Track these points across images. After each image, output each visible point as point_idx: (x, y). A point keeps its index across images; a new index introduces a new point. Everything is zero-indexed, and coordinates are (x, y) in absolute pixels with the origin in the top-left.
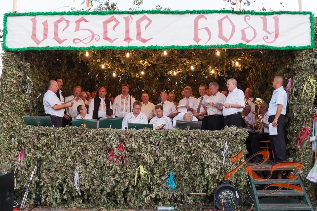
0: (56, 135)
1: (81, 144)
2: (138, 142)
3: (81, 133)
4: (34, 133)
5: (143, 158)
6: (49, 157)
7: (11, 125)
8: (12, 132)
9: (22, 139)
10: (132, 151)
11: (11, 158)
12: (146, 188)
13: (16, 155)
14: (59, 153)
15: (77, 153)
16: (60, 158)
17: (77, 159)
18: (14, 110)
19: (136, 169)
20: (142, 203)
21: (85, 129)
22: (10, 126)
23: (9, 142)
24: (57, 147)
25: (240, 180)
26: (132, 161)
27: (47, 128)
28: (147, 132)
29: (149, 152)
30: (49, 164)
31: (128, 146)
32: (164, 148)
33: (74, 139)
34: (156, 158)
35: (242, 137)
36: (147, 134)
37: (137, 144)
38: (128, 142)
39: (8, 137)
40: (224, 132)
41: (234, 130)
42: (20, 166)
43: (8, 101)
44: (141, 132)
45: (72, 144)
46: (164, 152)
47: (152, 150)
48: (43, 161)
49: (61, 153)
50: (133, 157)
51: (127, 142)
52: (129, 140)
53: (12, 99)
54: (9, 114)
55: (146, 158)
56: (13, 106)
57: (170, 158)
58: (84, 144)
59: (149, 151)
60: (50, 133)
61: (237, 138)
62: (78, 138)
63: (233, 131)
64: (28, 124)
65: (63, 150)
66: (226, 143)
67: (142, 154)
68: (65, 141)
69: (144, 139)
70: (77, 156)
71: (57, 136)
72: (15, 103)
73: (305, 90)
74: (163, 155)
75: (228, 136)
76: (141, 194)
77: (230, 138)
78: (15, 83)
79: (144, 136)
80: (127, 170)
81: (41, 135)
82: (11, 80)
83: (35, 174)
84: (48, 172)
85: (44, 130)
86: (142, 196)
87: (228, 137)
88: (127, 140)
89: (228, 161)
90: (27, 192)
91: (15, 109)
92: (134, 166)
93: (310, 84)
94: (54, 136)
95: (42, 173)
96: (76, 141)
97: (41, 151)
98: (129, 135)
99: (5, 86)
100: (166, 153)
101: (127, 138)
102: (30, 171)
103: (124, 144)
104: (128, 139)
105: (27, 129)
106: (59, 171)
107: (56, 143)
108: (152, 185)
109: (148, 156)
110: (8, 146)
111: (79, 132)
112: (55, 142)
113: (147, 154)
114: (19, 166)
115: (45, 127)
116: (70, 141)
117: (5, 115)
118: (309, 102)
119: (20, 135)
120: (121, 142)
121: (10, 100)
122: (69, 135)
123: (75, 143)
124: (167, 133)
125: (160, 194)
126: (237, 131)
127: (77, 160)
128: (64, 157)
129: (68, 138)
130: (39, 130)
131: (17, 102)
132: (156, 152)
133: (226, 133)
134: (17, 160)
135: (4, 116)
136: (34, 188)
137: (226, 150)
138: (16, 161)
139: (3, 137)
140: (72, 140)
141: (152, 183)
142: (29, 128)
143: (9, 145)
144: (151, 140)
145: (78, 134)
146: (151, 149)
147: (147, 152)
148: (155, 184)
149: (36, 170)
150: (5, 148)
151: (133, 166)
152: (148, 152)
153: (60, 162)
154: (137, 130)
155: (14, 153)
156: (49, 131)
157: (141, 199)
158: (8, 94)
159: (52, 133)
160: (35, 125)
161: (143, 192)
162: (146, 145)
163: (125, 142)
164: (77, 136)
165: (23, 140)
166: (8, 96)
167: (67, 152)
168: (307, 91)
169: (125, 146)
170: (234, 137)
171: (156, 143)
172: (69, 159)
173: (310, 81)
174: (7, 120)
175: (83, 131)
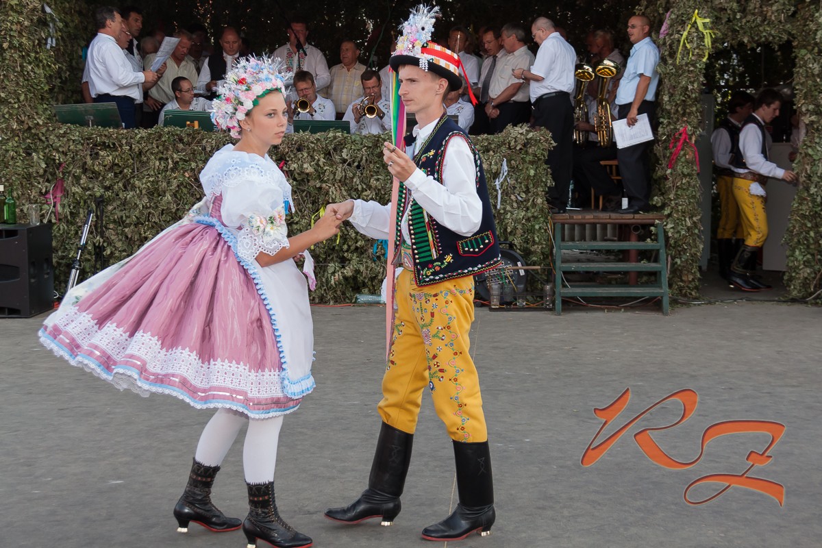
0: (133, 146)
1: (190, 165)
2: (315, 159)
3: (190, 141)
4: (82, 141)
5: (327, 193)
6: (121, 196)
7: (27, 124)
8: (29, 141)
9: (55, 156)
10: (303, 180)
11: (34, 196)
12: (335, 259)
13: (44, 191)
14: (144, 186)
15: (185, 184)
16: (146, 196)
17: (184, 197)
18: (32, 90)
19: (313, 217)
20: (325, 290)
21: (199, 133)
22: (26, 127)
23: (26, 162)
24: (136, 173)
25: (534, 241)
26: (304, 202)
27: (112, 130)
28: (335, 138)
29: (340, 181)
30: (121, 210)
31: (295, 169)
32: (370, 172)
33: (175, 156)
34: (355, 193)
35: (539, 148)
36: (335, 141)
37: (312, 163)
38: (294, 159)
39: (21, 151)
40: (502, 139)
41: (522, 134)
42: (55, 216)
43: (17, 70)
44: (322, 139)
45: (171, 165)
46: (371, 181)
47: (346, 176)
48: (107, 205)
49: (149, 184)
50: (305, 193)
51: (291, 160)
52: (296, 157)
53: (25, 64)
54: (22, 98)
55: (333, 193)
56: (28, 80)
57: (383, 193)
58: (197, 166)
59: (338, 177)
60: (120, 141)
61: (527, 151)
62: (184, 153)
63: (519, 136)
64: (64, 122)
65: (151, 179)
66: (505, 163)
67: (324, 185)
68: (155, 158)
69: (329, 154)
70: (185, 190)
71: (136, 148)
72: (32, 74)
73: (684, 43)
74: (370, 187)
75: (509, 146)
76: (324, 271)
77: (513, 152)
78: (26, 27)
79: (329, 148)
80: (292, 218)
81: (100, 145)
82: (18, 19)
83: (91, 232)
84: (120, 228)
85: (105, 136)
86: (326, 273)
87: (510, 148)
88: (292, 156)
89: (508, 202)
90: (77, 269)
91: (32, 87)
92: (307, 210)
93: (697, 29)
94: (128, 147)
95: (107, 229)
96: (181, 159)
97: (101, 182)
98: (295, 144)
99: (5, 34)
100: (375, 182)
101: (292, 151)
102: (80, 224)
103: (286, 164)
104: (294, 154)
105: (65, 133)
106: (147, 223)
107: (133, 163)
108: (347, 251)
109: (338, 189)
110: (25, 170)
111: (185, 140)
112: (131, 160)
113: (334, 185)
114: (53, 215)
115: (107, 128)
116: (167, 159)
117: (13, 102)
118: (692, 71)
119: (48, 146)
120: (279, 160)
121: (22, 66)
122: (164, 145)
123: (177, 162)
124: (378, 140)
125: (362, 268)
126: (528, 137)
127: (185, 201)
128: (154, 193)
129: (162, 153)
130: (92, 134)
131: (36, 70)
132: (355, 180)
133: (504, 140)
134: (47, 201)
135: (10, 103)
136: (89, 260)
137: (504, 177)
138: (44, 203)
139: (13, 150)
140: (172, 158)
141: (345, 247)
142: (70, 130)
143: (26, 168)
144: (344, 155)
145: (183, 143)
146: (344, 174)
147: (335, 180)
148: (352, 248)
149: (93, 223)
150: (19, 175)
151: (305, 210)
152: (338, 181)
153: (148, 204)
154: (313, 135)
155: (40, 186)
156: (117, 137)
157: (324, 280)
158: (16, 53)
159: (124, 141)
160: (81, 125)
161: (328, 266)
162: (331, 165)
163: (288, 161)
164: (182, 149)
165: (57, 158)
166: (16, 56)
167: (160, 184)
168: (688, 46)
169: (287, 169)
170: (521, 149)
171: (354, 162)
172: (168, 197)
173: (695, 22)
174: (18, 112)
175: (194, 138)
